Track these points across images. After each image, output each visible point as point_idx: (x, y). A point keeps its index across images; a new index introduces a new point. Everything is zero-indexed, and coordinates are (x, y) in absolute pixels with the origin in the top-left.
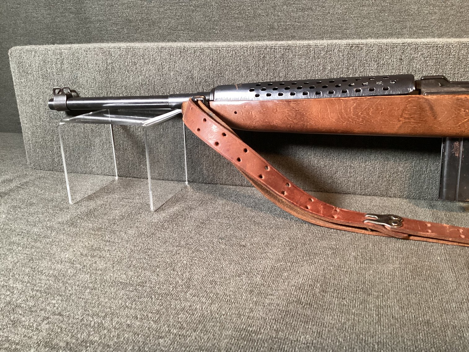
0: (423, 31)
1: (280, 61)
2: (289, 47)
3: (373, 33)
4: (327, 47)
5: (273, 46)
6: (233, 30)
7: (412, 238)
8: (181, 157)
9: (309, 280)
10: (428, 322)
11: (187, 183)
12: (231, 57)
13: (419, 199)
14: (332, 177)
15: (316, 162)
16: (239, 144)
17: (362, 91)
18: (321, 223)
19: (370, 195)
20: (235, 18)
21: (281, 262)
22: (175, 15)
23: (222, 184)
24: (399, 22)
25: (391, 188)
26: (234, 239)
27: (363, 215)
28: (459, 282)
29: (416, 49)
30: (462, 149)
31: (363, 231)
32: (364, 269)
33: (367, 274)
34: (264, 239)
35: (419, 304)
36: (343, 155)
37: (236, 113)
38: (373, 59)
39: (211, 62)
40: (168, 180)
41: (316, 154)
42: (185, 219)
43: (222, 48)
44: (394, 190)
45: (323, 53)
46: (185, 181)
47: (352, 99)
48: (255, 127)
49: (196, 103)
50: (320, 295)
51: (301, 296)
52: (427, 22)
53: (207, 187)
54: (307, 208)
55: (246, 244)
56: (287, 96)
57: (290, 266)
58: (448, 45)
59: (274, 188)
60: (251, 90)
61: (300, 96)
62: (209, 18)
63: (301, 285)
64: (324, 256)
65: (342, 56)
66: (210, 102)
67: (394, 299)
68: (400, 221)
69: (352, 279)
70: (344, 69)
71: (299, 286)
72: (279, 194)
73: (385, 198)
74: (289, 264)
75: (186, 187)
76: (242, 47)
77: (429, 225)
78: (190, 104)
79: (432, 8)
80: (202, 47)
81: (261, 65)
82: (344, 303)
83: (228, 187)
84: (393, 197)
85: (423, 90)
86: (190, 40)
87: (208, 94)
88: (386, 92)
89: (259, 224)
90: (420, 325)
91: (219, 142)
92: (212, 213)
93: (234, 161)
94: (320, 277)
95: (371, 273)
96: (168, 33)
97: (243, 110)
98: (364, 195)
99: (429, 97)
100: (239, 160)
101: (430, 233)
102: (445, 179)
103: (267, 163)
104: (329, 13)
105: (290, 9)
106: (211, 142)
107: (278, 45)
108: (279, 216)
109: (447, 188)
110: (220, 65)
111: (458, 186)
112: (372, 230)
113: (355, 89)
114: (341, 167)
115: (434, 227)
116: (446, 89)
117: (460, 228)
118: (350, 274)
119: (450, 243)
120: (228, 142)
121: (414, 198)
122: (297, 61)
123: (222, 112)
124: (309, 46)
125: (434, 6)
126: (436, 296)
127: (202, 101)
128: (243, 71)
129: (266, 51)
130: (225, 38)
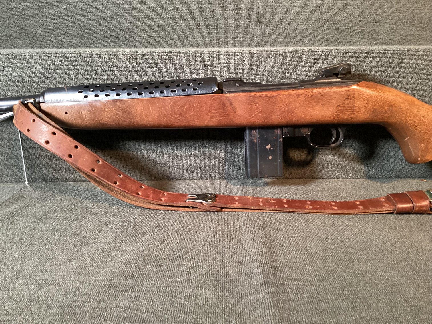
0: (233, 42)
1: (107, 65)
2: (114, 54)
3: (194, 43)
4: (147, 54)
5: (99, 52)
6: (68, 38)
7: (224, 210)
8: (18, 159)
9: (134, 255)
10: (226, 274)
11: (27, 183)
12: (60, 62)
13: (235, 179)
14: (164, 166)
15: (148, 154)
16: (69, 142)
17: (176, 91)
18: (152, 206)
19: (196, 179)
20: (70, 27)
21: (111, 244)
22: (9, 24)
23: (63, 181)
24: (213, 34)
25: (212, 172)
26: (69, 230)
27: (186, 196)
28: (254, 240)
29: (219, 56)
30: (258, 136)
31: (186, 209)
32: (183, 240)
33: (184, 243)
34: (98, 226)
35: (222, 261)
36: (171, 146)
37: (66, 113)
38: (186, 65)
39: (41, 67)
40: (7, 182)
41: (148, 147)
42: (21, 217)
43: (51, 54)
44: (214, 173)
45: (144, 59)
46: (25, 181)
47: (169, 99)
48: (86, 126)
49: (26, 106)
50: (142, 266)
51: (125, 270)
52: (236, 34)
53: (48, 185)
54: (139, 194)
55: (80, 233)
56: (113, 96)
57: (119, 246)
58: (243, 53)
59: (106, 179)
60: (80, 92)
61: (124, 96)
62: (43, 26)
63: (127, 260)
64: (151, 234)
65: (160, 62)
66: (41, 104)
67: (203, 260)
68: (215, 197)
69: (172, 249)
70: (164, 73)
71: (125, 262)
72: (112, 184)
73: (208, 181)
74: (119, 245)
75: (25, 187)
76: (70, 54)
77: (237, 198)
78: (19, 107)
79: (238, 23)
80: (30, 53)
81: (90, 70)
82: (162, 270)
83: (68, 183)
84: (214, 179)
85: (224, 89)
86: (26, 47)
87: (39, 96)
88: (196, 92)
89: (95, 214)
90: (220, 277)
91: (49, 140)
92: (50, 208)
93: (66, 158)
94: (144, 251)
95: (188, 242)
96: (3, 40)
97: (73, 110)
98: (191, 180)
99: (229, 95)
100: (70, 156)
101: (237, 205)
102: (248, 161)
103: (99, 158)
104: (155, 25)
105: (120, 20)
106: (42, 141)
107: (103, 52)
108: (116, 204)
109: (251, 168)
110: (50, 70)
111: (258, 165)
112: (193, 208)
113: (171, 90)
114: (170, 157)
115: (241, 200)
116: (242, 89)
117: (260, 198)
118: (170, 245)
119: (252, 211)
120: (58, 140)
121: (230, 179)
122: (122, 66)
123: (53, 113)
124: (131, 53)
125: (239, 21)
126: (236, 253)
127: (32, 103)
128: (73, 75)
129: (92, 57)
130: (62, 45)
